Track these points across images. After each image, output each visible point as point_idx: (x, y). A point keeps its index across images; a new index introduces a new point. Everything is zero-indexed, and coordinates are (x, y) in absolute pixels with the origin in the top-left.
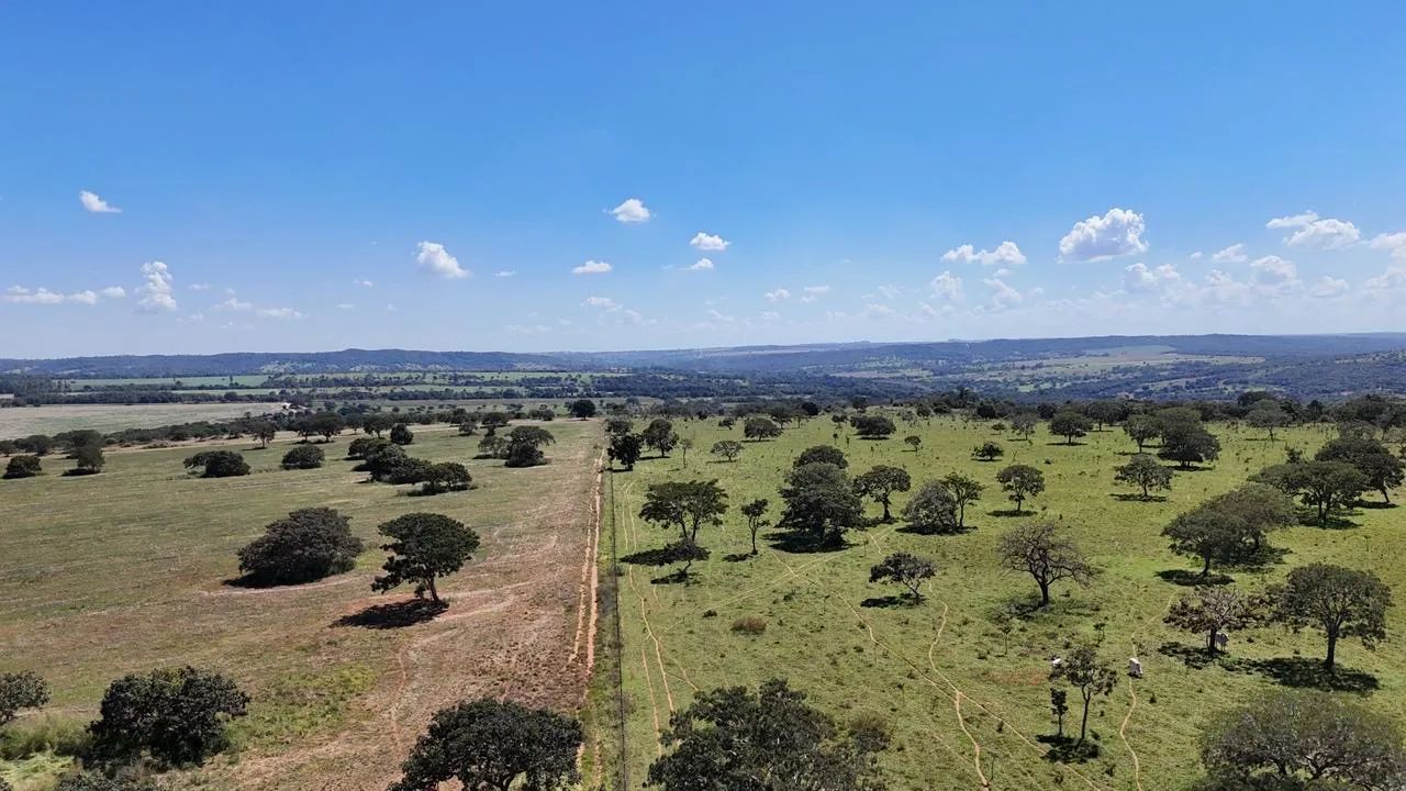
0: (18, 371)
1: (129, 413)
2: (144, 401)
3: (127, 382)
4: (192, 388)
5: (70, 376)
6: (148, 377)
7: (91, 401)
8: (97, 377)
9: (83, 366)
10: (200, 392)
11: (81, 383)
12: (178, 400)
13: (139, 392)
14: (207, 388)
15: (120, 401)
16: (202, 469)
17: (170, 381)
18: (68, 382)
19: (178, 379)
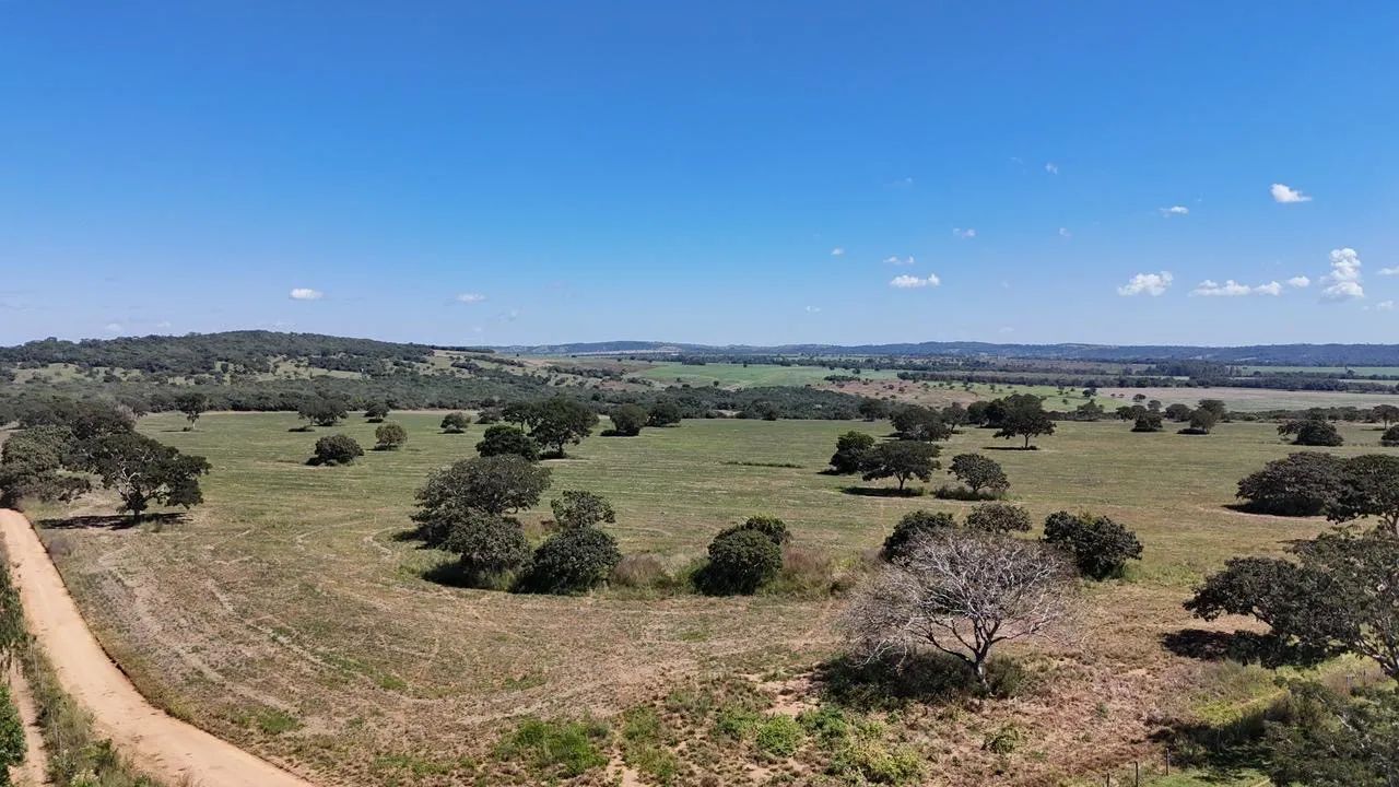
0: (1200, 358)
1: (1290, 398)
2: (1308, 387)
3: (1298, 369)
4: (1363, 378)
5: (1246, 363)
6: (1320, 366)
7: (1257, 386)
8: (1269, 364)
9: (1260, 354)
10: (1370, 381)
11: (1252, 369)
12: (1344, 388)
13: (1305, 379)
14: (1380, 379)
15: (1284, 387)
16: (1293, 437)
17: (1342, 370)
18: (1240, 368)
19: (1349, 368)
